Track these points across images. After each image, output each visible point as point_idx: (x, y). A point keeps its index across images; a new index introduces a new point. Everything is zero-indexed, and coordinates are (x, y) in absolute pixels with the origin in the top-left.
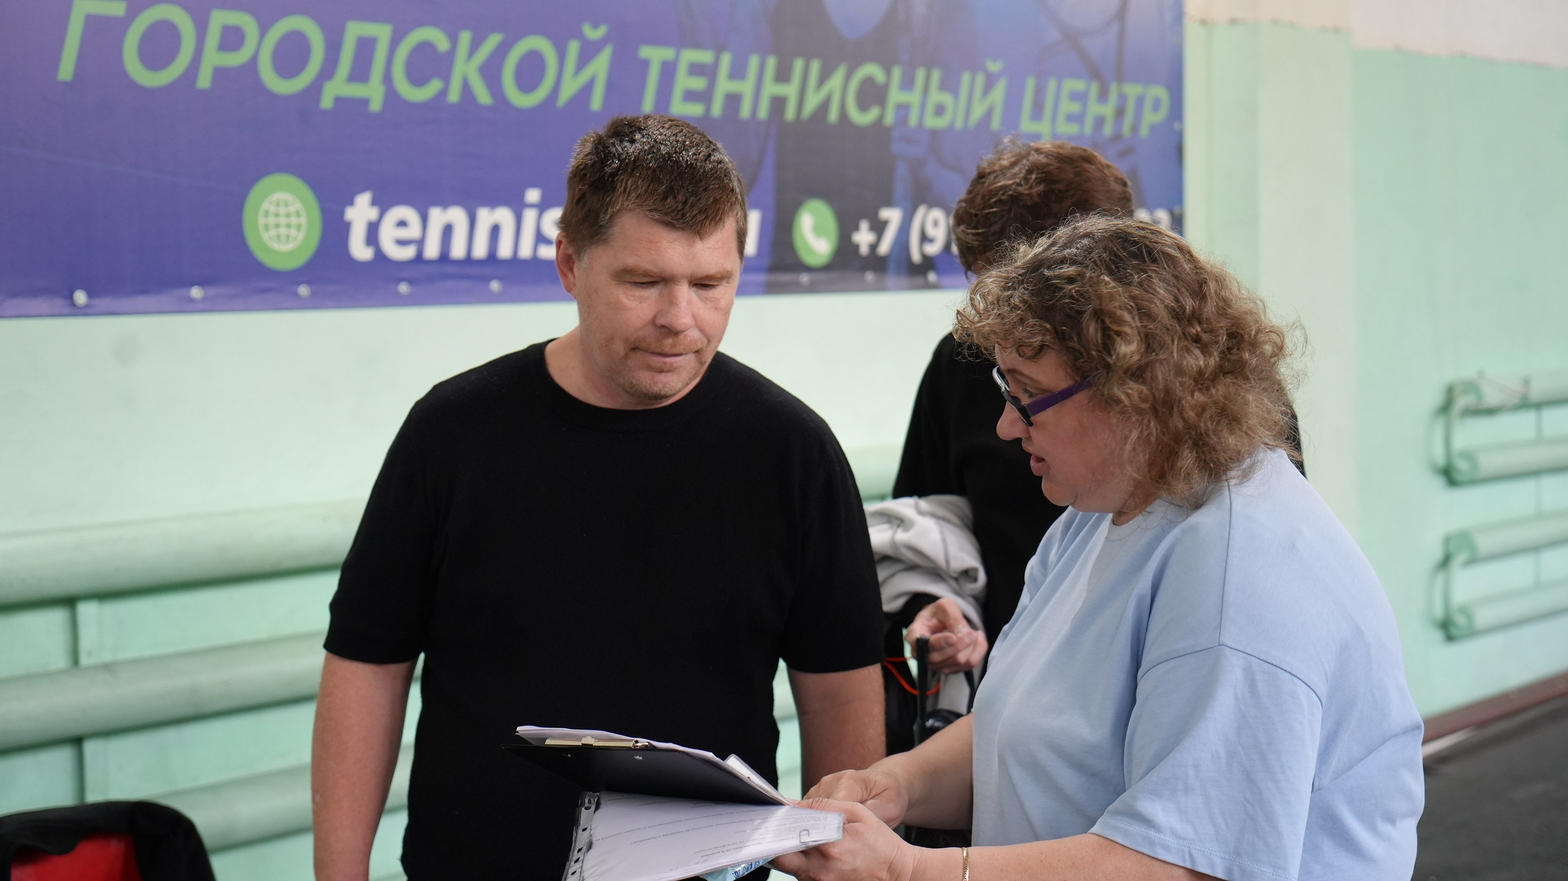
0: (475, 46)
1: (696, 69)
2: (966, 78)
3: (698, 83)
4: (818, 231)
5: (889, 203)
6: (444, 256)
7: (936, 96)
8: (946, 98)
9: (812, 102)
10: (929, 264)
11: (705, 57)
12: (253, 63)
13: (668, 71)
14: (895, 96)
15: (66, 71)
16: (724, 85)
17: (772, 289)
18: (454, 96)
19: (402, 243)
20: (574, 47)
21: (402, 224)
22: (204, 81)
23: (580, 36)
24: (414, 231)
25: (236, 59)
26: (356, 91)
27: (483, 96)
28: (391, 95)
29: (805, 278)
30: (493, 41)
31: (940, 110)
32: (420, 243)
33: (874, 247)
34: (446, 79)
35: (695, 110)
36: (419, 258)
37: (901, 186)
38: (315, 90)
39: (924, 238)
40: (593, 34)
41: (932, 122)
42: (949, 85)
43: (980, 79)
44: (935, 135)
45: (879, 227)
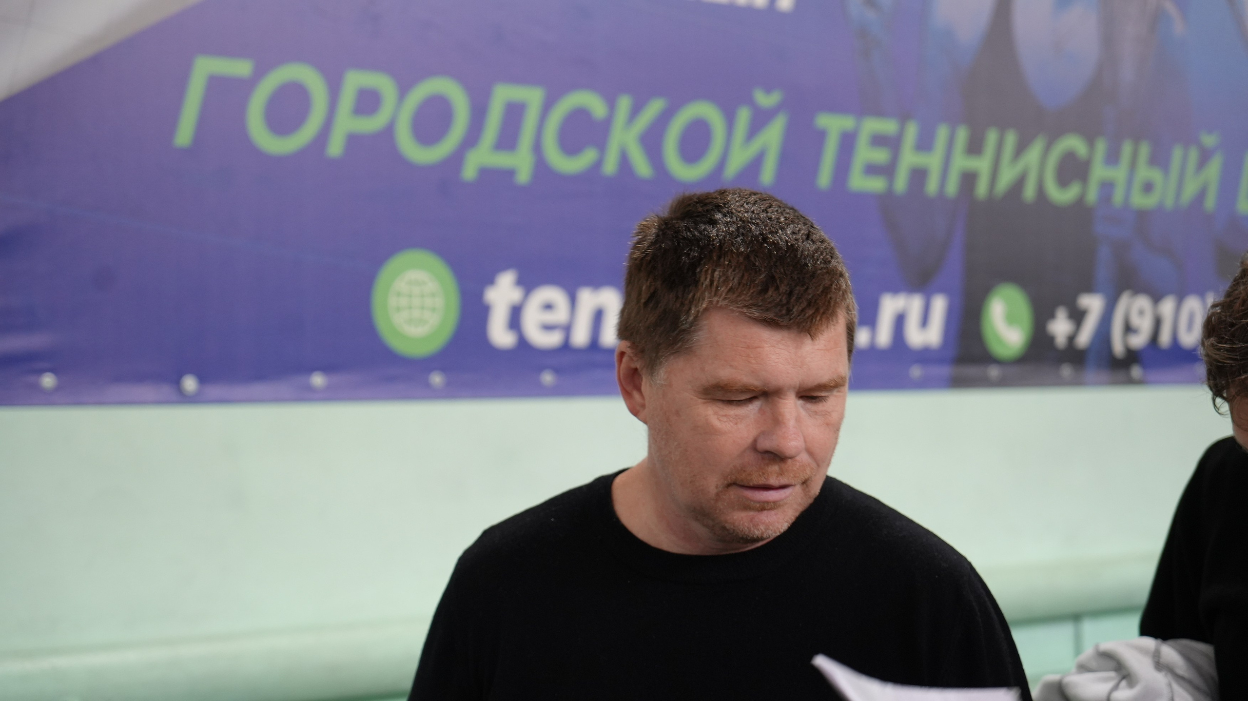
0: (636, 111)
1: (878, 140)
2: (1177, 153)
3: (881, 156)
4: (1011, 319)
5: (1089, 289)
6: (594, 344)
7: (1145, 172)
8: (1156, 175)
9: (1006, 177)
10: (1132, 357)
11: (888, 126)
12: (389, 132)
13: (848, 142)
14: (1099, 172)
15: (184, 135)
16: (909, 158)
17: (958, 383)
18: (610, 166)
19: (548, 328)
20: (744, 116)
21: (548, 307)
22: (335, 147)
23: (750, 102)
24: (561, 315)
25: (371, 125)
26: (502, 160)
27: (642, 167)
28: (541, 166)
29: (994, 372)
30: (655, 107)
31: (1148, 188)
32: (567, 329)
33: (1071, 339)
34: (602, 150)
35: (876, 185)
36: (566, 347)
37: (1104, 271)
38: (457, 159)
39: (1128, 329)
40: (766, 100)
41: (1139, 200)
42: (1160, 160)
43: (1194, 155)
44: (1142, 215)
45: (1078, 316)
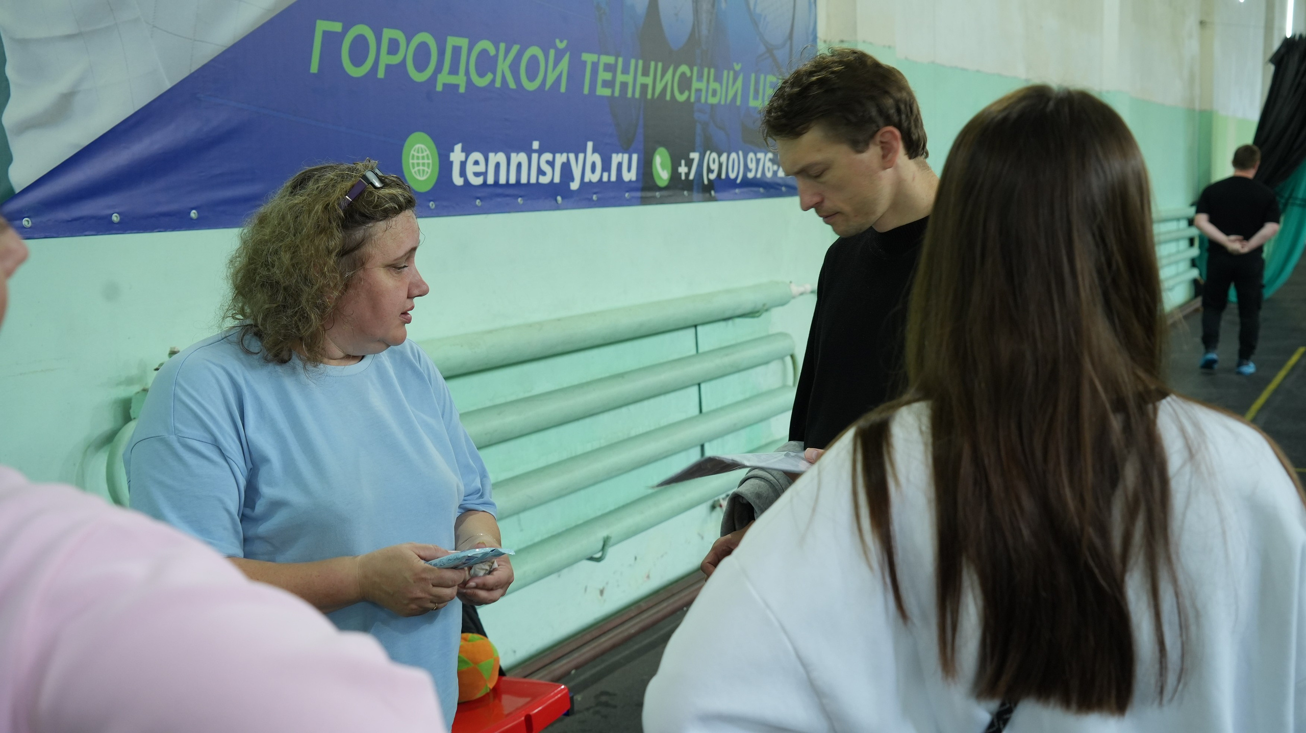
0: (507, 52)
1: (609, 68)
2: (725, 73)
3: (608, 76)
4: (663, 166)
5: (694, 151)
6: (496, 183)
7: (714, 85)
9: (659, 87)
10: (711, 186)
11: (610, 60)
12: (403, 63)
13: (595, 66)
14: (695, 85)
15: (314, 68)
16: (620, 78)
17: (644, 201)
18: (498, 84)
19: (477, 174)
20: (552, 52)
21: (476, 163)
22: (381, 74)
23: (555, 47)
24: (481, 168)
25: (396, 60)
26: (453, 80)
27: (512, 85)
28: (469, 82)
29: (658, 194)
30: (516, 48)
31: (714, 93)
32: (485, 174)
33: (687, 174)
34: (494, 73)
35: (607, 92)
36: (485, 183)
37: (699, 140)
38: (433, 79)
39: (710, 171)
40: (561, 45)
41: (713, 101)
42: (718, 79)
43: (732, 73)
44: (712, 106)
45: (689, 163)
